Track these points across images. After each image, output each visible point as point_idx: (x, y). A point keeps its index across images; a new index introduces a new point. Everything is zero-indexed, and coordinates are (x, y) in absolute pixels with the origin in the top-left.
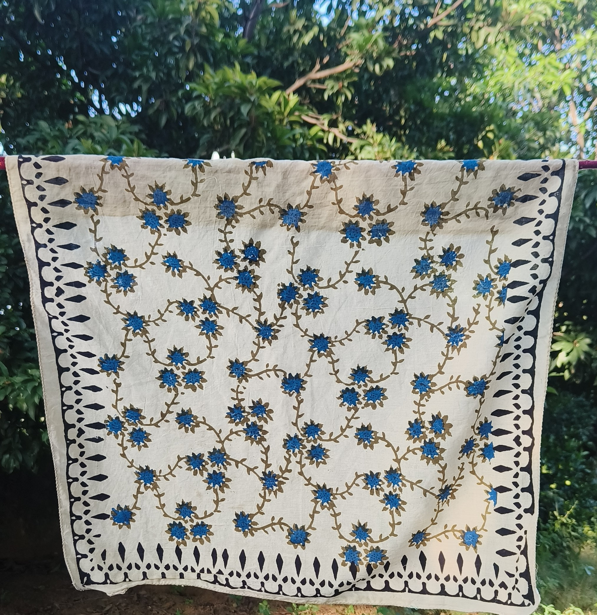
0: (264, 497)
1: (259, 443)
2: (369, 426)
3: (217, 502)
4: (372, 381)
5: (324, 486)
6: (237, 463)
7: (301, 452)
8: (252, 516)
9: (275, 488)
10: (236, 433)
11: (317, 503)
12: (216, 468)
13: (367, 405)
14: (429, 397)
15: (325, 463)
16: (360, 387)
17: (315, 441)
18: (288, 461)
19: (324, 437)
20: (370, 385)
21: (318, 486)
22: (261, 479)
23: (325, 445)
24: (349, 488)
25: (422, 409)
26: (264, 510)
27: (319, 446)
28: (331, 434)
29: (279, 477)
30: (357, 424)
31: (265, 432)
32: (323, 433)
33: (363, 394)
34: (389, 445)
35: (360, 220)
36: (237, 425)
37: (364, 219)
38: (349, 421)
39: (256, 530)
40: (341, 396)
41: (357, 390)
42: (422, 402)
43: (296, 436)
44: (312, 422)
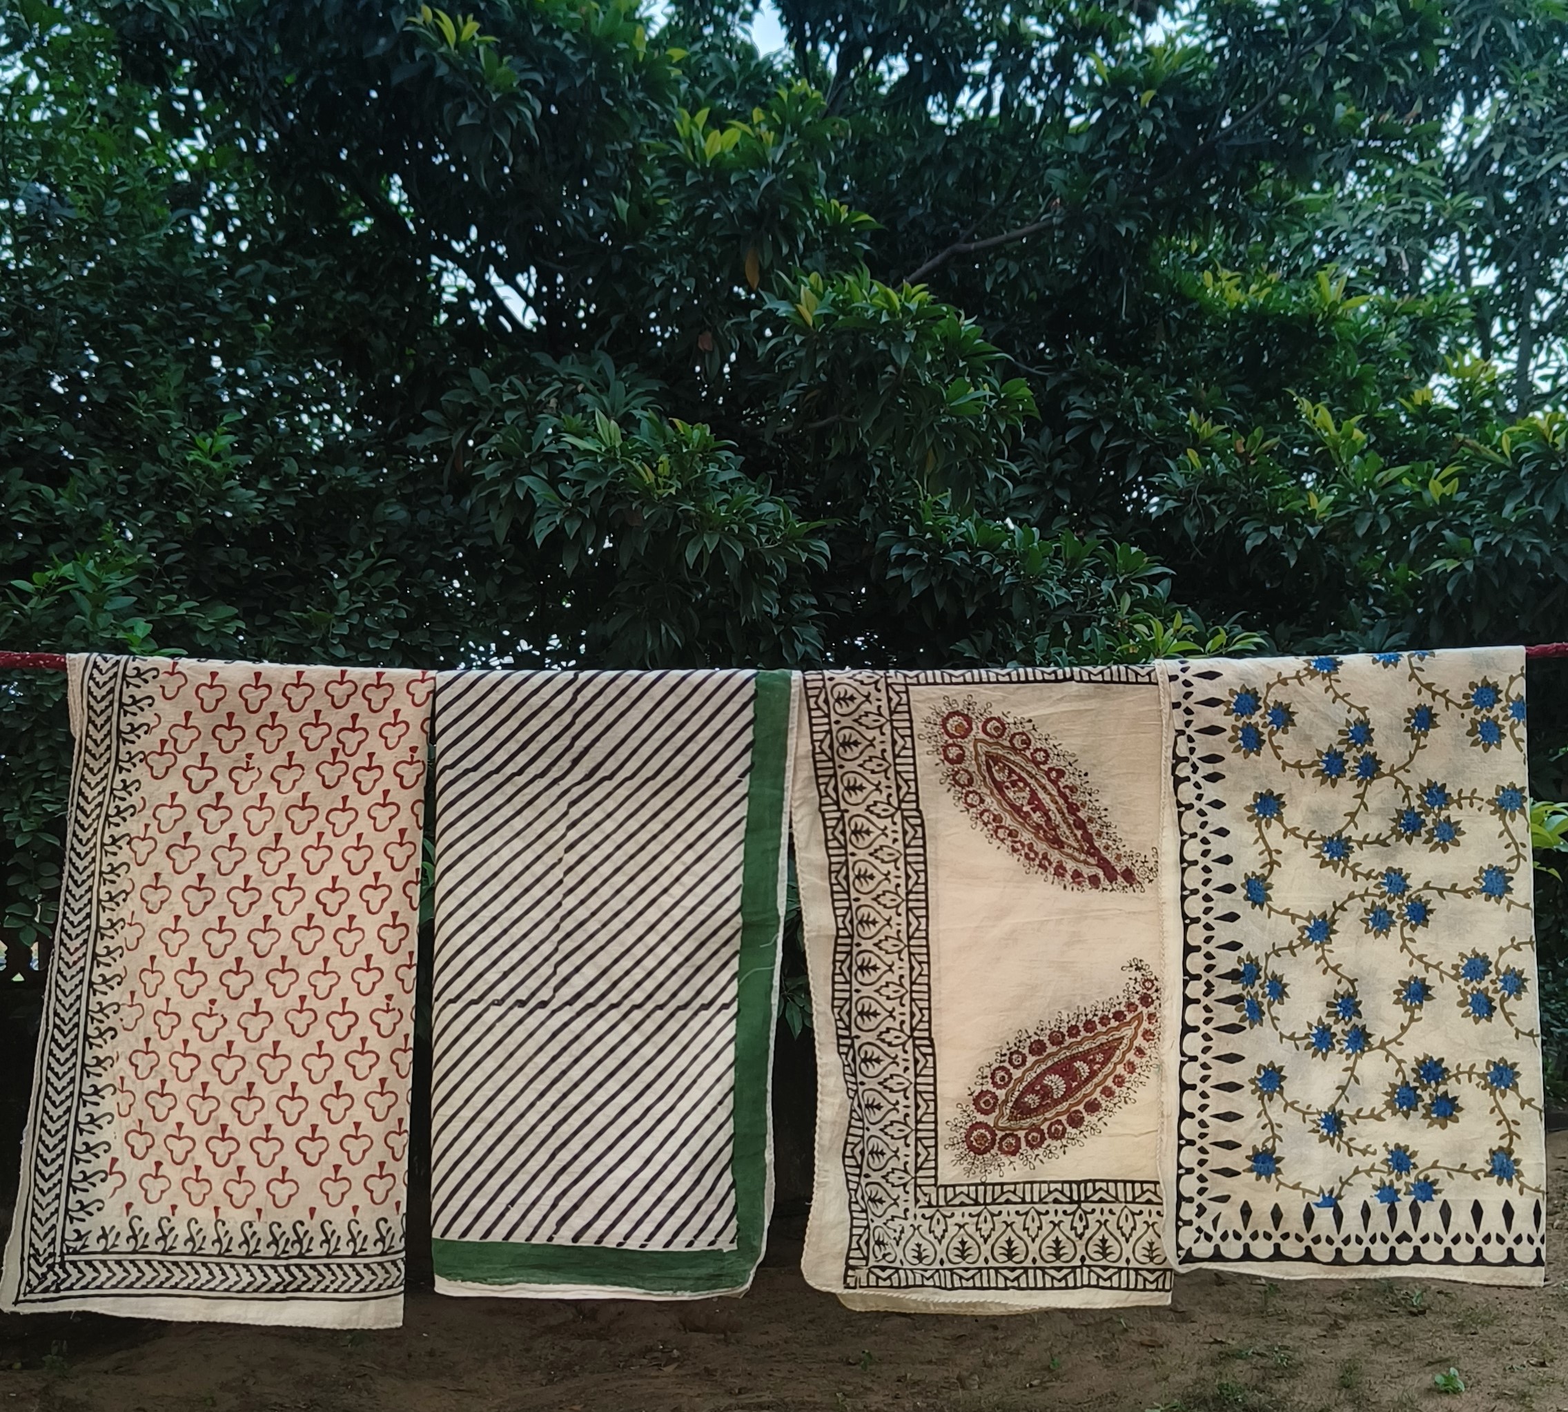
0: (1310, 838)
1: (1393, 830)
2: (1431, 998)
3: (1297, 765)
4: (1503, 1000)
5: (1335, 932)
6: (1361, 797)
7: (1383, 894)
8: (1280, 820)
9: (1327, 856)
10: (1407, 796)
11: (1308, 919)
12: (1352, 763)
13: (1464, 993)
14: (1484, 1088)
15: (1367, 931)
17: (1400, 916)
18: (1368, 876)
20: (1497, 997)
21: (1334, 922)
22: (1339, 835)
23: (1395, 931)
24: (1335, 969)
25: (1464, 1078)
26: (1291, 837)
27: (1393, 923)
28: (1412, 940)
29: (1345, 863)
30: (1432, 978)
31: (1410, 841)
32: (1413, 928)
33: (1482, 986)
34: (1404, 1028)
36: (1418, 797)
38: (1436, 967)
39: (1258, 825)
40: (1477, 955)
41: (1487, 978)
43: (1408, 887)
44: (1431, 911)
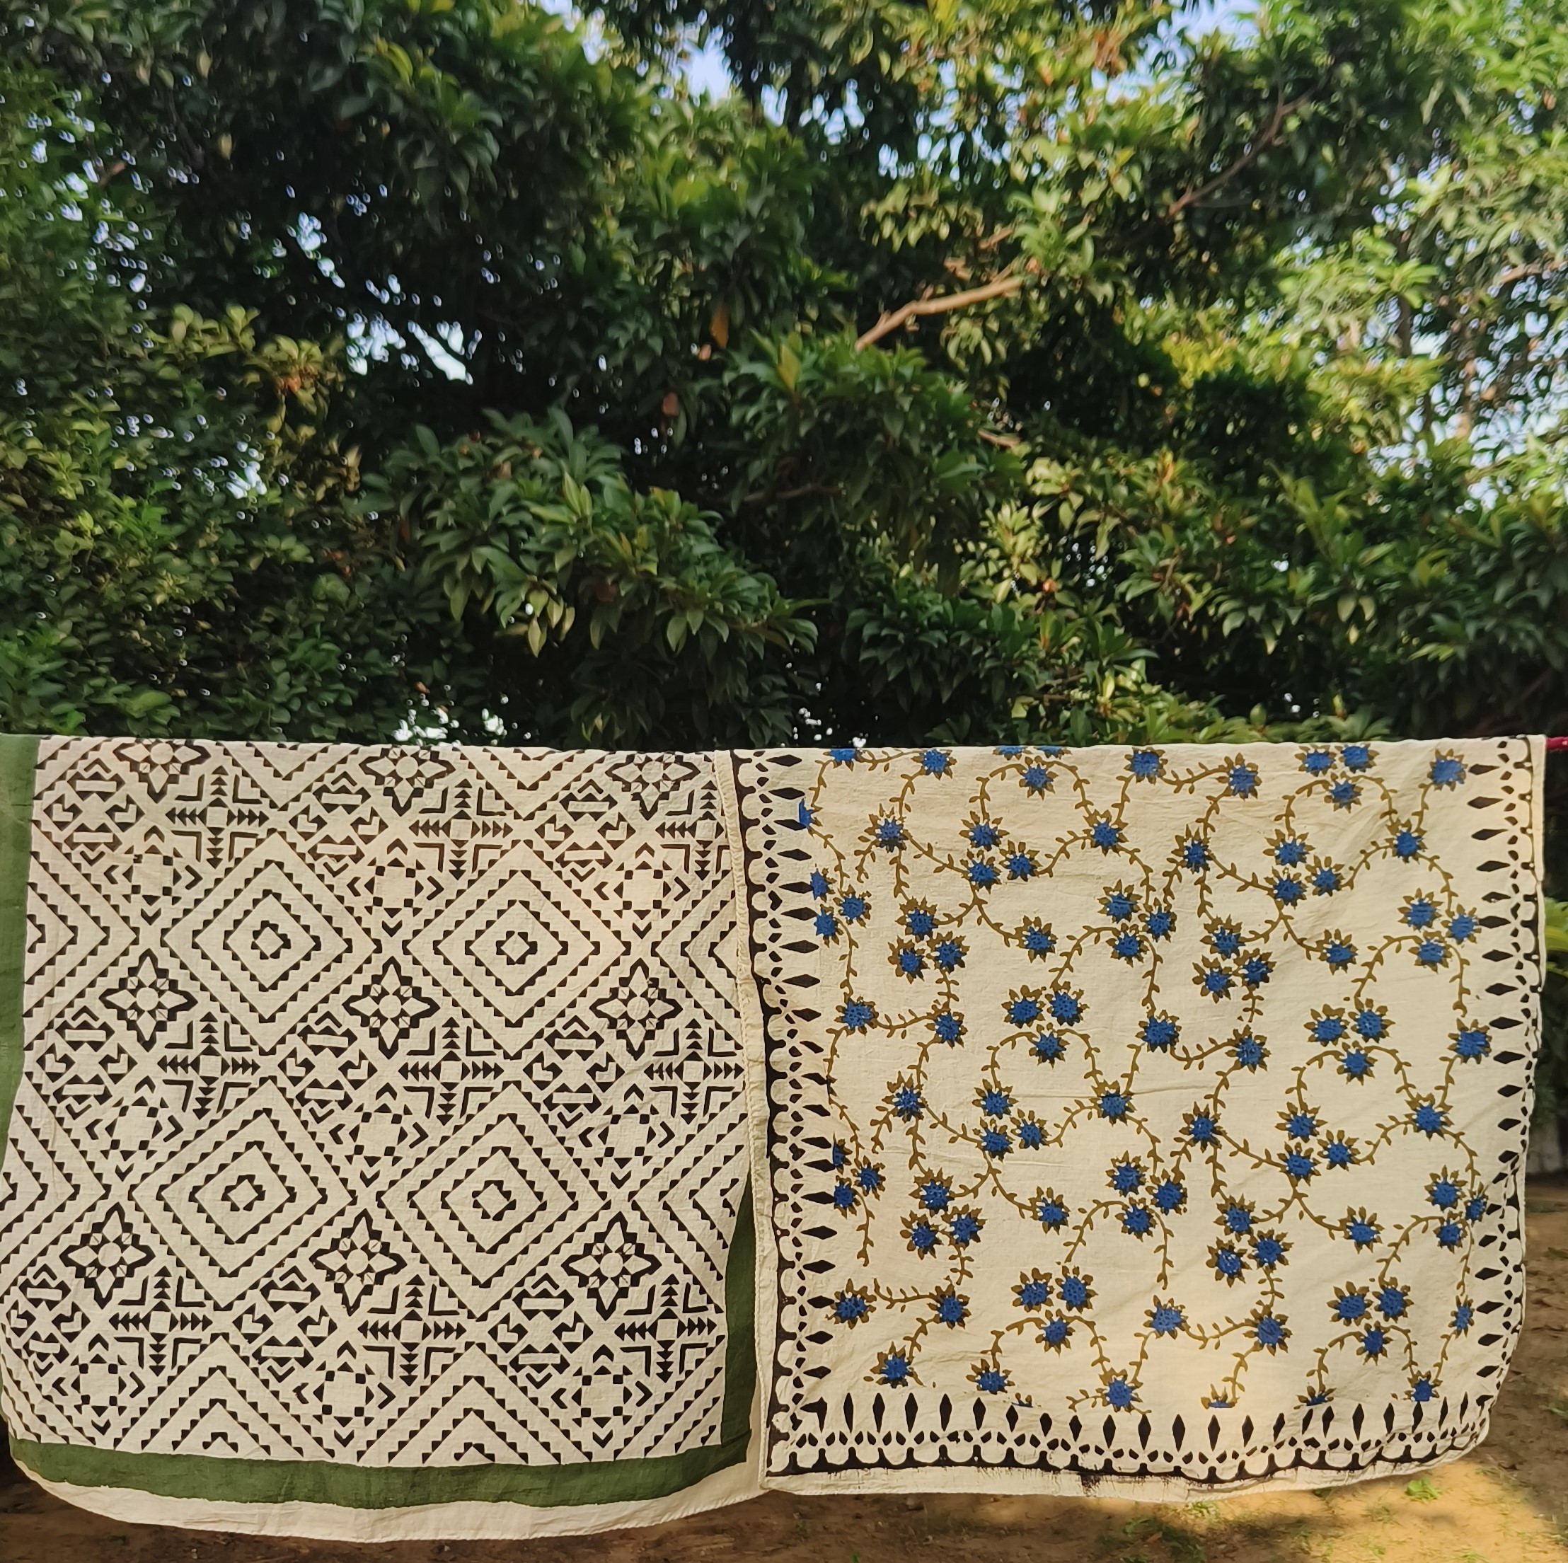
0: (1207, 826)
1: (1218, 920)
2: (1032, 957)
3: (1289, 814)
4: (1030, 1036)
5: (1105, 851)
6: (1255, 883)
7: (1149, 909)
8: (1227, 793)
9: (1188, 843)
10: (1257, 936)
11: (1118, 821)
12: (1293, 871)
13: (1037, 993)
14: (934, 1007)
15: (1107, 890)
16: (1050, 1026)
17: (1124, 928)
18: (1167, 891)
19: (1111, 935)
20: (1033, 1029)
21: (1116, 850)
22: (1211, 858)
23: (1108, 921)
24: (1063, 850)
25: (943, 987)
26: (1208, 804)
27: (1117, 920)
28: (1097, 939)
29: (1182, 864)
30: (1054, 960)
31: (1205, 940)
32: (1110, 942)
33: (1044, 1013)
34: (997, 926)
35: (1065, 1312)
36: (1257, 952)
37: (1059, 1312)
38: (1067, 965)
39: (1221, 769)
40: (1080, 1010)
41: (1054, 1020)
42: (943, 999)
43: (1156, 938)
44: (1130, 962)
